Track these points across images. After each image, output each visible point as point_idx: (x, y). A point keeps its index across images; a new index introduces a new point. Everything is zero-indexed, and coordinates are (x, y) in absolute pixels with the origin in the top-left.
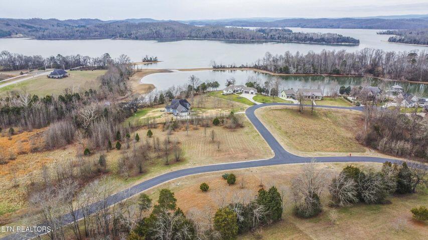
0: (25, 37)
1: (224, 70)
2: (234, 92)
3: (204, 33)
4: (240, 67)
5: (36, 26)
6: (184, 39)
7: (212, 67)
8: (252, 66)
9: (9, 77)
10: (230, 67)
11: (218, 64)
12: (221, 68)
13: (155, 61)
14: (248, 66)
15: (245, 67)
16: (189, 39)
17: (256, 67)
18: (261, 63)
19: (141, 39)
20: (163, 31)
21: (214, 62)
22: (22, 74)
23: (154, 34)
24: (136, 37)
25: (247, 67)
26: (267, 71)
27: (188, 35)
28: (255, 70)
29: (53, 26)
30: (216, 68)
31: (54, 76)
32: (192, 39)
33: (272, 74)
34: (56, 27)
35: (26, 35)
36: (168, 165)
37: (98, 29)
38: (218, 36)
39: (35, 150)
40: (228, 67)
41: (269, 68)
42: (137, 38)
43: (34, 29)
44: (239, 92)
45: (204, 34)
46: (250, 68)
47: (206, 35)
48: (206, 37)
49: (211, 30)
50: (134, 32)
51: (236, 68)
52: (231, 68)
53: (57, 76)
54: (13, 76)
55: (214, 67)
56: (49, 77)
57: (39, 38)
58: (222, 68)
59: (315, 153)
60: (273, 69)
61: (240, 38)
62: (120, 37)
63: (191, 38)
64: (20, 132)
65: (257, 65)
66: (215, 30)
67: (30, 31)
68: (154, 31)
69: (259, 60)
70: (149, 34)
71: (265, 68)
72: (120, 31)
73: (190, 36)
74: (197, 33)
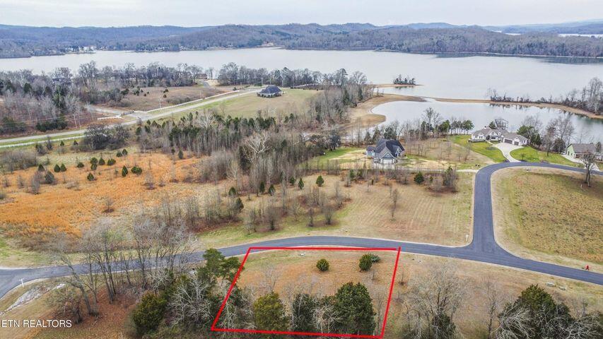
0: (275, 46)
1: (509, 105)
2: (488, 138)
3: (513, 46)
4: (538, 102)
5: (291, 33)
6: (480, 55)
7: (490, 99)
8: (560, 101)
9: (220, 92)
10: (519, 100)
11: (501, 95)
12: (503, 101)
13: (412, 84)
14: (553, 101)
15: (546, 103)
16: (487, 55)
17: (567, 104)
18: (578, 97)
19: (415, 52)
20: (448, 41)
21: (495, 91)
22: (235, 89)
23: (434, 45)
24: (408, 49)
25: (550, 103)
26: (585, 110)
27: (485, 49)
28: (565, 108)
29: (310, 32)
30: (495, 101)
31: (265, 94)
32: (492, 55)
33: (593, 116)
34: (313, 35)
35: (278, 44)
36: (312, 226)
37: (361, 36)
38: (536, 50)
39: (188, 180)
40: (515, 100)
41: (589, 105)
42: (409, 51)
43: (288, 36)
44: (497, 139)
45: (513, 48)
46: (555, 103)
47: (515, 49)
48: (514, 52)
49: (527, 41)
50: (407, 42)
51: (531, 102)
52: (521, 102)
53: (267, 95)
54: (223, 92)
55: (493, 100)
56: (259, 95)
57: (289, 48)
58: (506, 102)
59: (550, 257)
60: (596, 109)
61: (576, 54)
62: (387, 48)
63: (491, 52)
64: (190, 157)
65: (570, 99)
66: (534, 40)
67: (282, 39)
68: (435, 41)
69: (575, 92)
70: (427, 45)
71: (582, 106)
72: (390, 40)
73: (490, 50)
74: (502, 45)
